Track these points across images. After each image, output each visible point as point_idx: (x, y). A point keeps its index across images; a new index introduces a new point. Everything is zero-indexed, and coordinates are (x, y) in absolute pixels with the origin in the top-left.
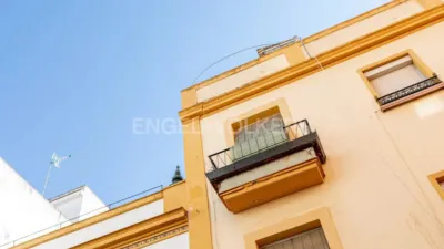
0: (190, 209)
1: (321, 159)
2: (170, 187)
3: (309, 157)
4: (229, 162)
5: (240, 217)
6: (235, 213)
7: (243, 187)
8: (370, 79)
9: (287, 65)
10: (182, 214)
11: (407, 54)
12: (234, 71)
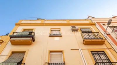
0: (4, 41)
1: (34, 40)
2: (4, 36)
3: (30, 39)
4: (16, 35)
5: (12, 46)
6: (12, 45)
7: (15, 40)
8: (51, 31)
9: (40, 22)
10: (2, 41)
11: (59, 29)
12: (31, 20)
